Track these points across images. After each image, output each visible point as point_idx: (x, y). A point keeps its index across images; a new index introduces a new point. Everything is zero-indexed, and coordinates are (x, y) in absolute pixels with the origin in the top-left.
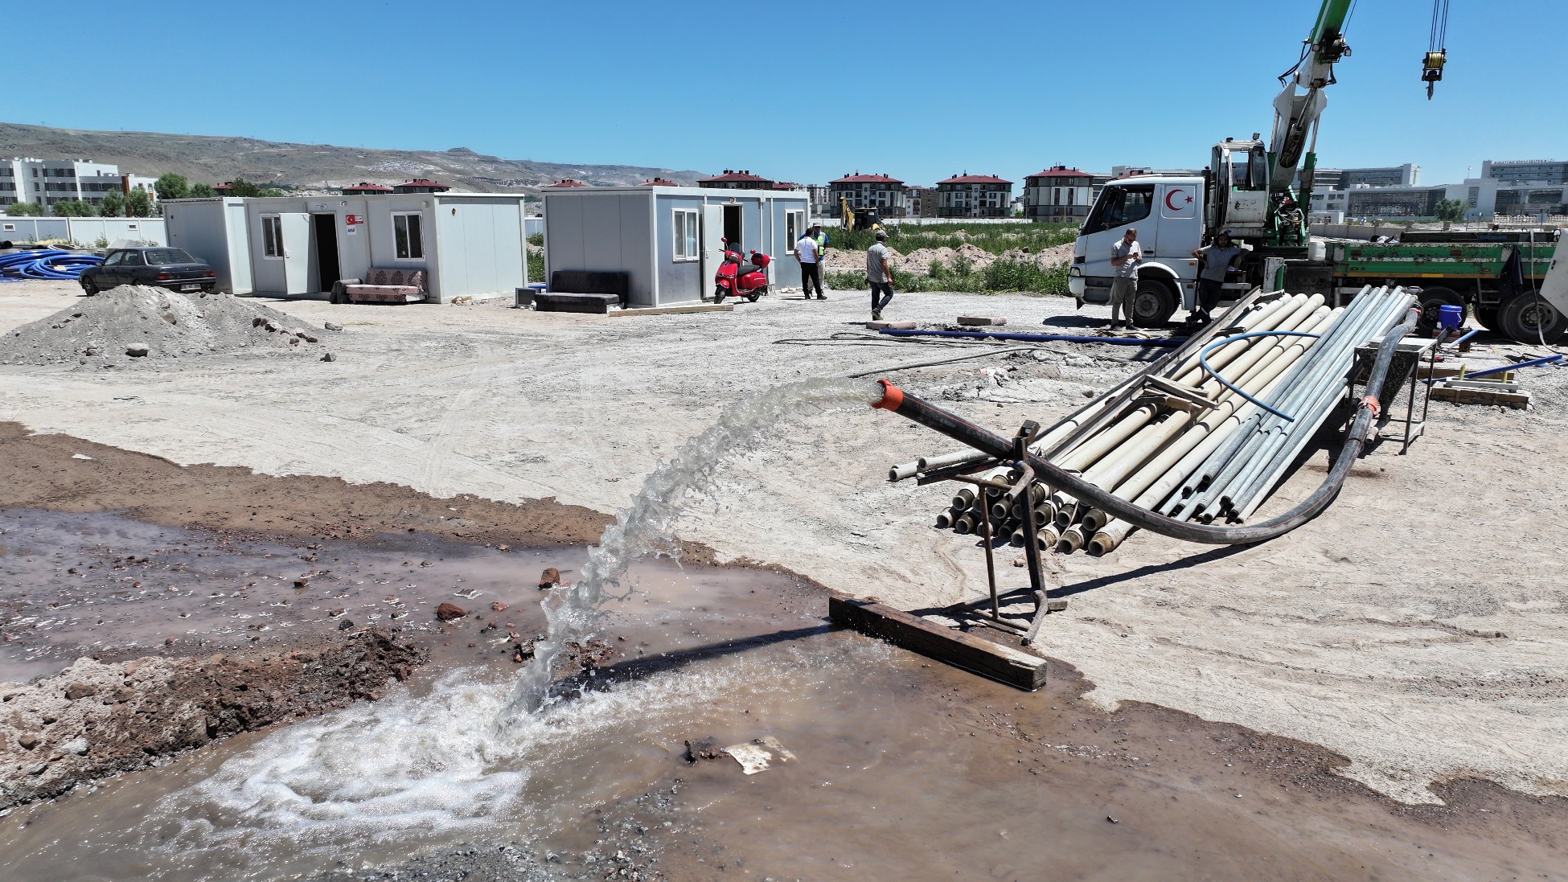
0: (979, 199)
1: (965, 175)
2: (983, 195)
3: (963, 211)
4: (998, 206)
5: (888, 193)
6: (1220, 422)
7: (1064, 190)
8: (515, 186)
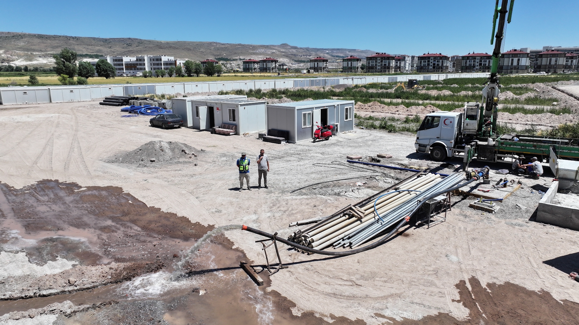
0: (479, 63)
1: (474, 53)
2: (481, 61)
3: (472, 67)
4: (487, 65)
5: (441, 61)
6: (368, 220)
7: (515, 60)
8: (303, 57)
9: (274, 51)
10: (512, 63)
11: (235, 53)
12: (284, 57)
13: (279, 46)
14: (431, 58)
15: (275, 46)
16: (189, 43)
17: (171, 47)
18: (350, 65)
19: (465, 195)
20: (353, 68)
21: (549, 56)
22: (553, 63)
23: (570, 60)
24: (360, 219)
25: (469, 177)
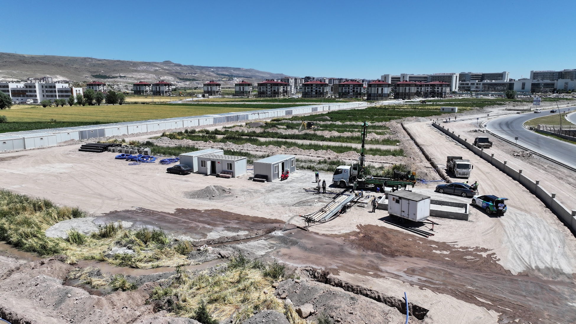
0: (352, 90)
2: (354, 88)
4: (359, 92)
5: (322, 88)
6: (328, 212)
7: (380, 89)
8: (188, 75)
9: (158, 68)
10: (378, 91)
11: (115, 70)
12: (168, 74)
13: (161, 63)
14: (314, 85)
15: (158, 63)
16: (60, 58)
17: (37, 62)
18: (242, 90)
19: (356, 202)
20: (245, 92)
21: (404, 85)
22: (407, 91)
23: (420, 88)
24: (325, 212)
25: (356, 195)
